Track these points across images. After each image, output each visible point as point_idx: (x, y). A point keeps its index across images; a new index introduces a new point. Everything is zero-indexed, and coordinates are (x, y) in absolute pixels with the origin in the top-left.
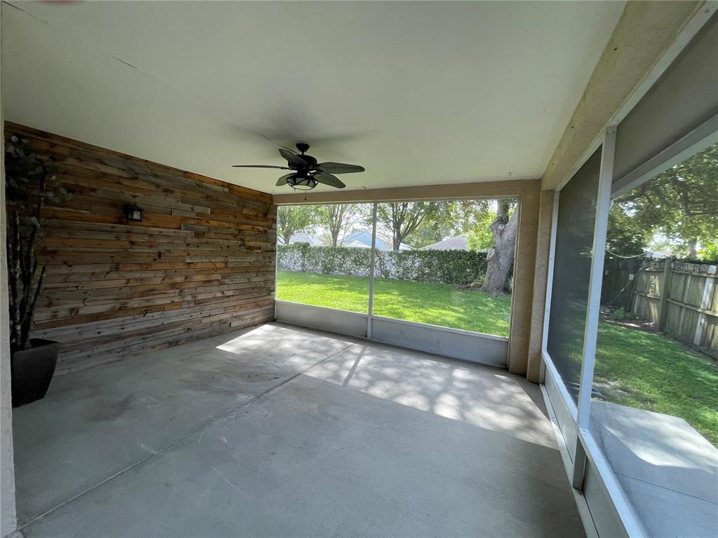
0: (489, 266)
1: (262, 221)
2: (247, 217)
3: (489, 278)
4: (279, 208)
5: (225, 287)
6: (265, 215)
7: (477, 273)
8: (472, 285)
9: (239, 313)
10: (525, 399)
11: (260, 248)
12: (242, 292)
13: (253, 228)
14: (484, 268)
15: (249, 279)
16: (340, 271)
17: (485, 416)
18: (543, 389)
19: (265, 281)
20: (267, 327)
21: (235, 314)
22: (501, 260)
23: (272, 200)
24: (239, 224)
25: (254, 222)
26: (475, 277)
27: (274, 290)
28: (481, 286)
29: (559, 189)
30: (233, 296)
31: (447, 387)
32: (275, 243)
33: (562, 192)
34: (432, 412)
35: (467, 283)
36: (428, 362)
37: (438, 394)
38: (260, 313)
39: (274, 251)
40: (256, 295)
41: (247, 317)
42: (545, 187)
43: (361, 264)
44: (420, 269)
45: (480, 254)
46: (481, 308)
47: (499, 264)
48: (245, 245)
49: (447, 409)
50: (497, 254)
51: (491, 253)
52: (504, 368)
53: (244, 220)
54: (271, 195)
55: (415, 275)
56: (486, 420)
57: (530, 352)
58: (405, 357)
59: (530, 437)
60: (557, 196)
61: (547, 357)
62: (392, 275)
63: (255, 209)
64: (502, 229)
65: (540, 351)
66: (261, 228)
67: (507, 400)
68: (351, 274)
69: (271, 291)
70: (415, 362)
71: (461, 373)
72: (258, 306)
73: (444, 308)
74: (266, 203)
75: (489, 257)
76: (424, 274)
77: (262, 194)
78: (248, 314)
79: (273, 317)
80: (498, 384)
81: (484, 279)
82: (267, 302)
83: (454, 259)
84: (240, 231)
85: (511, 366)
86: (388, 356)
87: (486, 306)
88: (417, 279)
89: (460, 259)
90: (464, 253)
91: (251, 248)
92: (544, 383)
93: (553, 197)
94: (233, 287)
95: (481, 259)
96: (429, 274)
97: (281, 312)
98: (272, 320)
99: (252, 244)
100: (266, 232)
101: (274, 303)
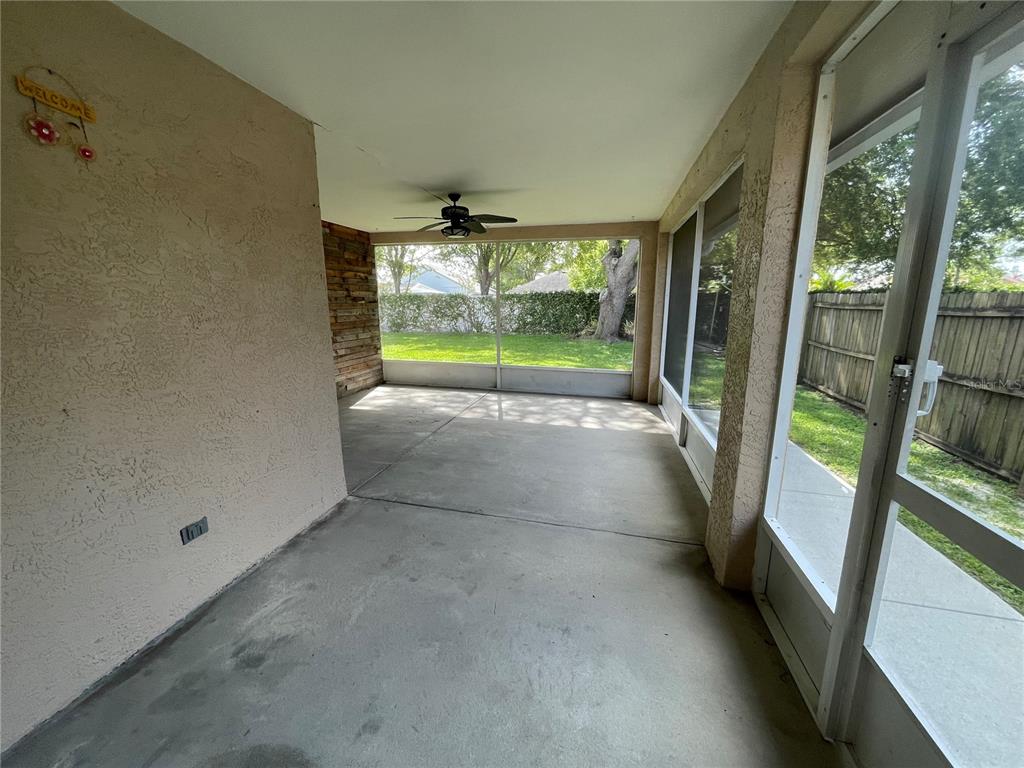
0: (602, 309)
1: (362, 266)
2: (349, 262)
3: (603, 323)
4: (376, 248)
5: (338, 345)
6: (365, 258)
7: (588, 319)
8: (583, 332)
9: (354, 375)
10: (648, 414)
11: (363, 299)
12: (352, 350)
13: (356, 275)
14: (596, 311)
15: (357, 336)
16: (415, 326)
17: (618, 425)
18: (660, 406)
19: (371, 337)
20: (380, 389)
21: (349, 376)
22: (615, 301)
23: (369, 240)
24: (342, 271)
25: (356, 268)
26: (586, 323)
27: (380, 349)
28: (593, 333)
29: (673, 231)
30: (345, 355)
31: (586, 412)
32: (376, 292)
33: (675, 235)
34: (581, 427)
35: (577, 331)
36: (563, 400)
37: (581, 418)
38: (371, 375)
39: (376, 302)
40: (365, 354)
41: (361, 379)
42: (662, 229)
43: (444, 315)
44: (520, 318)
45: (591, 295)
46: (597, 356)
47: (613, 306)
48: (349, 296)
49: (590, 423)
50: (610, 294)
51: (603, 294)
52: (629, 397)
53: (347, 267)
54: (368, 233)
55: (515, 326)
56: (620, 427)
57: (650, 378)
58: (542, 399)
59: (654, 431)
60: (671, 239)
61: (664, 380)
62: (486, 327)
63: (354, 252)
64: (615, 263)
65: (659, 377)
66: (362, 275)
67: (635, 415)
68: (430, 329)
69: (377, 349)
70: (552, 401)
71: (593, 405)
72: (368, 367)
73: (559, 359)
74: (363, 243)
75: (601, 298)
76: (525, 324)
77: (360, 233)
78: (360, 376)
79: (382, 379)
80: (626, 407)
81: (596, 324)
82: (375, 362)
83: (561, 303)
84: (344, 279)
85: (635, 394)
86: (526, 400)
87: (602, 353)
88: (517, 330)
89: (568, 302)
90: (572, 294)
91: (355, 299)
92: (661, 404)
93: (668, 237)
94: (344, 345)
95: (591, 301)
96: (532, 324)
97: (388, 373)
98: (382, 382)
99: (355, 294)
100: (366, 278)
101: (381, 363)
